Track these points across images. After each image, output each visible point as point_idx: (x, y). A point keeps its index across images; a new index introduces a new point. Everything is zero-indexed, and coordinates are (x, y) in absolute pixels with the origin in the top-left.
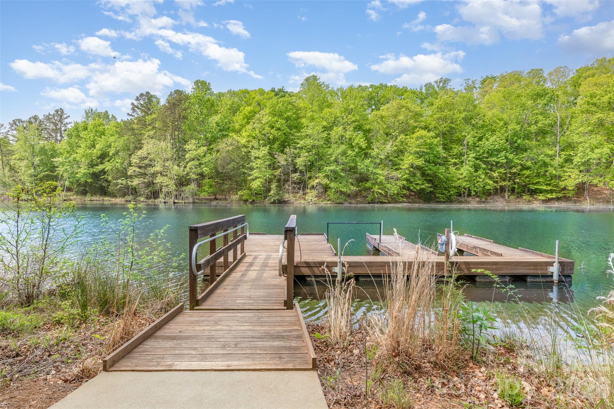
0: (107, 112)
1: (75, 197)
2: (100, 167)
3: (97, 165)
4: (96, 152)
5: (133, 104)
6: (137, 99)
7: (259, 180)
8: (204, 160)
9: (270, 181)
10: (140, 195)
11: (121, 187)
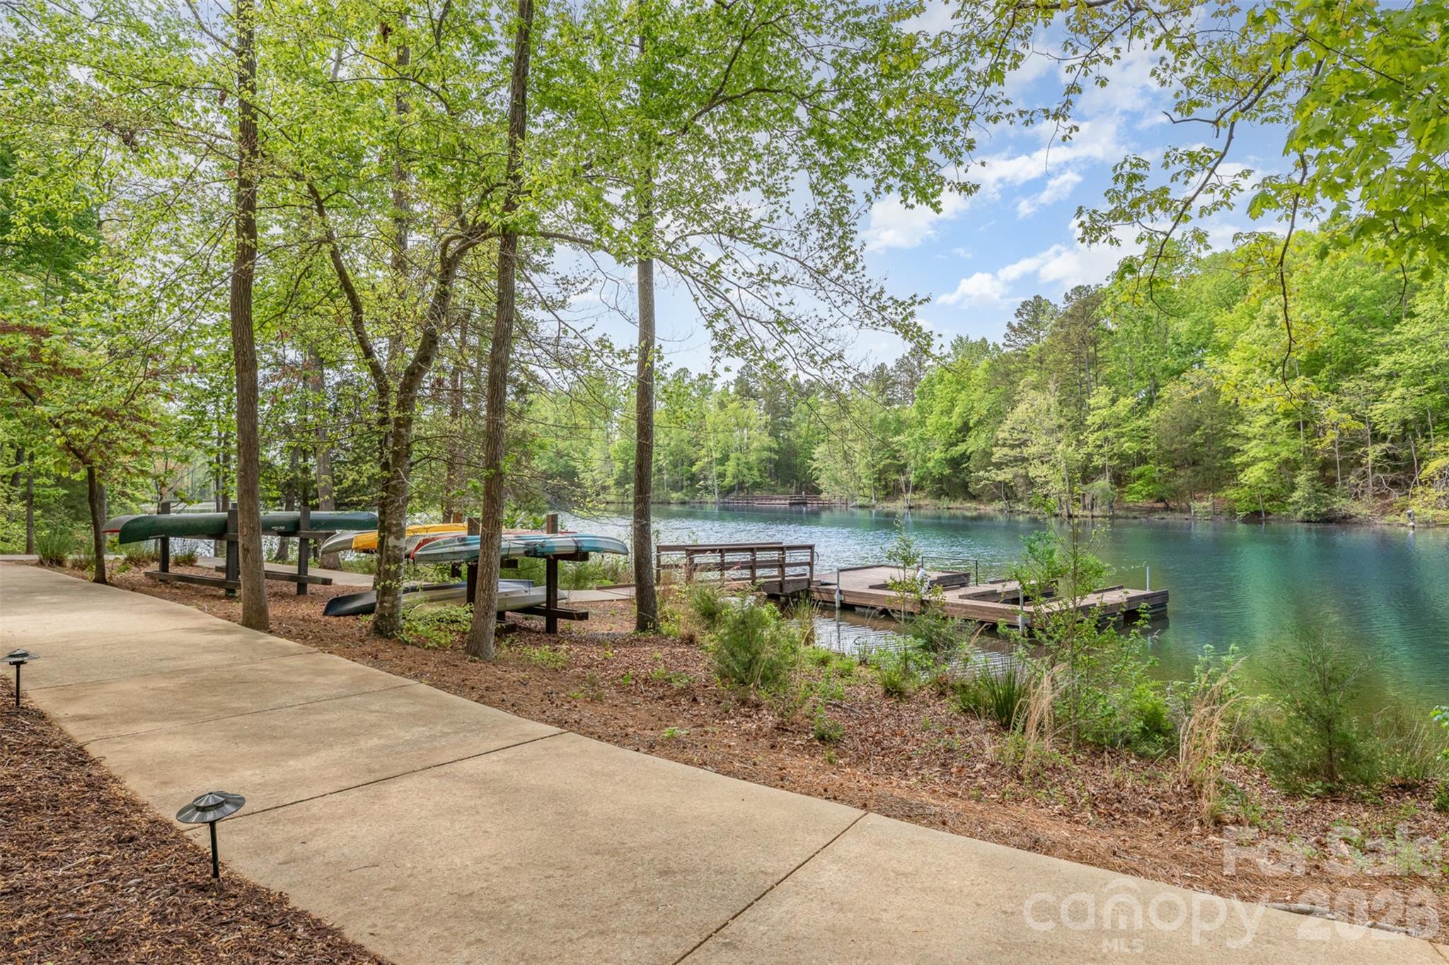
0: (984, 340)
1: (927, 502)
2: (961, 448)
3: (956, 445)
4: (956, 419)
5: (1009, 325)
6: (1019, 314)
7: (1261, 464)
8: (1127, 427)
9: (1290, 466)
10: (1020, 500)
11: (986, 485)
